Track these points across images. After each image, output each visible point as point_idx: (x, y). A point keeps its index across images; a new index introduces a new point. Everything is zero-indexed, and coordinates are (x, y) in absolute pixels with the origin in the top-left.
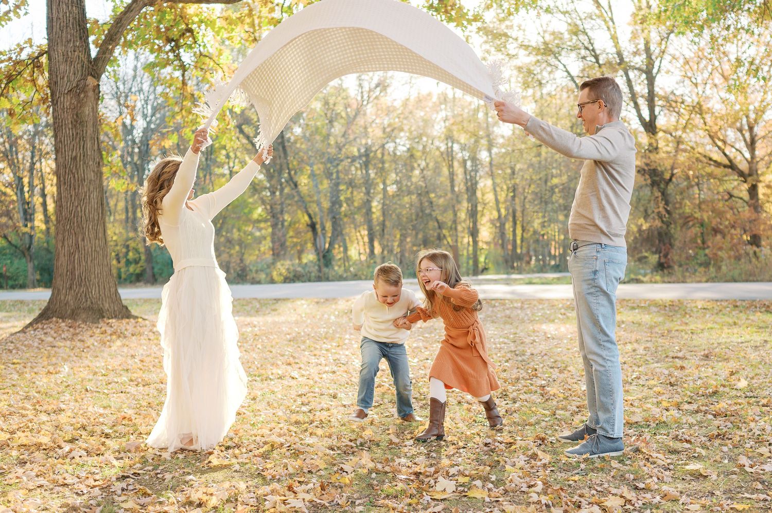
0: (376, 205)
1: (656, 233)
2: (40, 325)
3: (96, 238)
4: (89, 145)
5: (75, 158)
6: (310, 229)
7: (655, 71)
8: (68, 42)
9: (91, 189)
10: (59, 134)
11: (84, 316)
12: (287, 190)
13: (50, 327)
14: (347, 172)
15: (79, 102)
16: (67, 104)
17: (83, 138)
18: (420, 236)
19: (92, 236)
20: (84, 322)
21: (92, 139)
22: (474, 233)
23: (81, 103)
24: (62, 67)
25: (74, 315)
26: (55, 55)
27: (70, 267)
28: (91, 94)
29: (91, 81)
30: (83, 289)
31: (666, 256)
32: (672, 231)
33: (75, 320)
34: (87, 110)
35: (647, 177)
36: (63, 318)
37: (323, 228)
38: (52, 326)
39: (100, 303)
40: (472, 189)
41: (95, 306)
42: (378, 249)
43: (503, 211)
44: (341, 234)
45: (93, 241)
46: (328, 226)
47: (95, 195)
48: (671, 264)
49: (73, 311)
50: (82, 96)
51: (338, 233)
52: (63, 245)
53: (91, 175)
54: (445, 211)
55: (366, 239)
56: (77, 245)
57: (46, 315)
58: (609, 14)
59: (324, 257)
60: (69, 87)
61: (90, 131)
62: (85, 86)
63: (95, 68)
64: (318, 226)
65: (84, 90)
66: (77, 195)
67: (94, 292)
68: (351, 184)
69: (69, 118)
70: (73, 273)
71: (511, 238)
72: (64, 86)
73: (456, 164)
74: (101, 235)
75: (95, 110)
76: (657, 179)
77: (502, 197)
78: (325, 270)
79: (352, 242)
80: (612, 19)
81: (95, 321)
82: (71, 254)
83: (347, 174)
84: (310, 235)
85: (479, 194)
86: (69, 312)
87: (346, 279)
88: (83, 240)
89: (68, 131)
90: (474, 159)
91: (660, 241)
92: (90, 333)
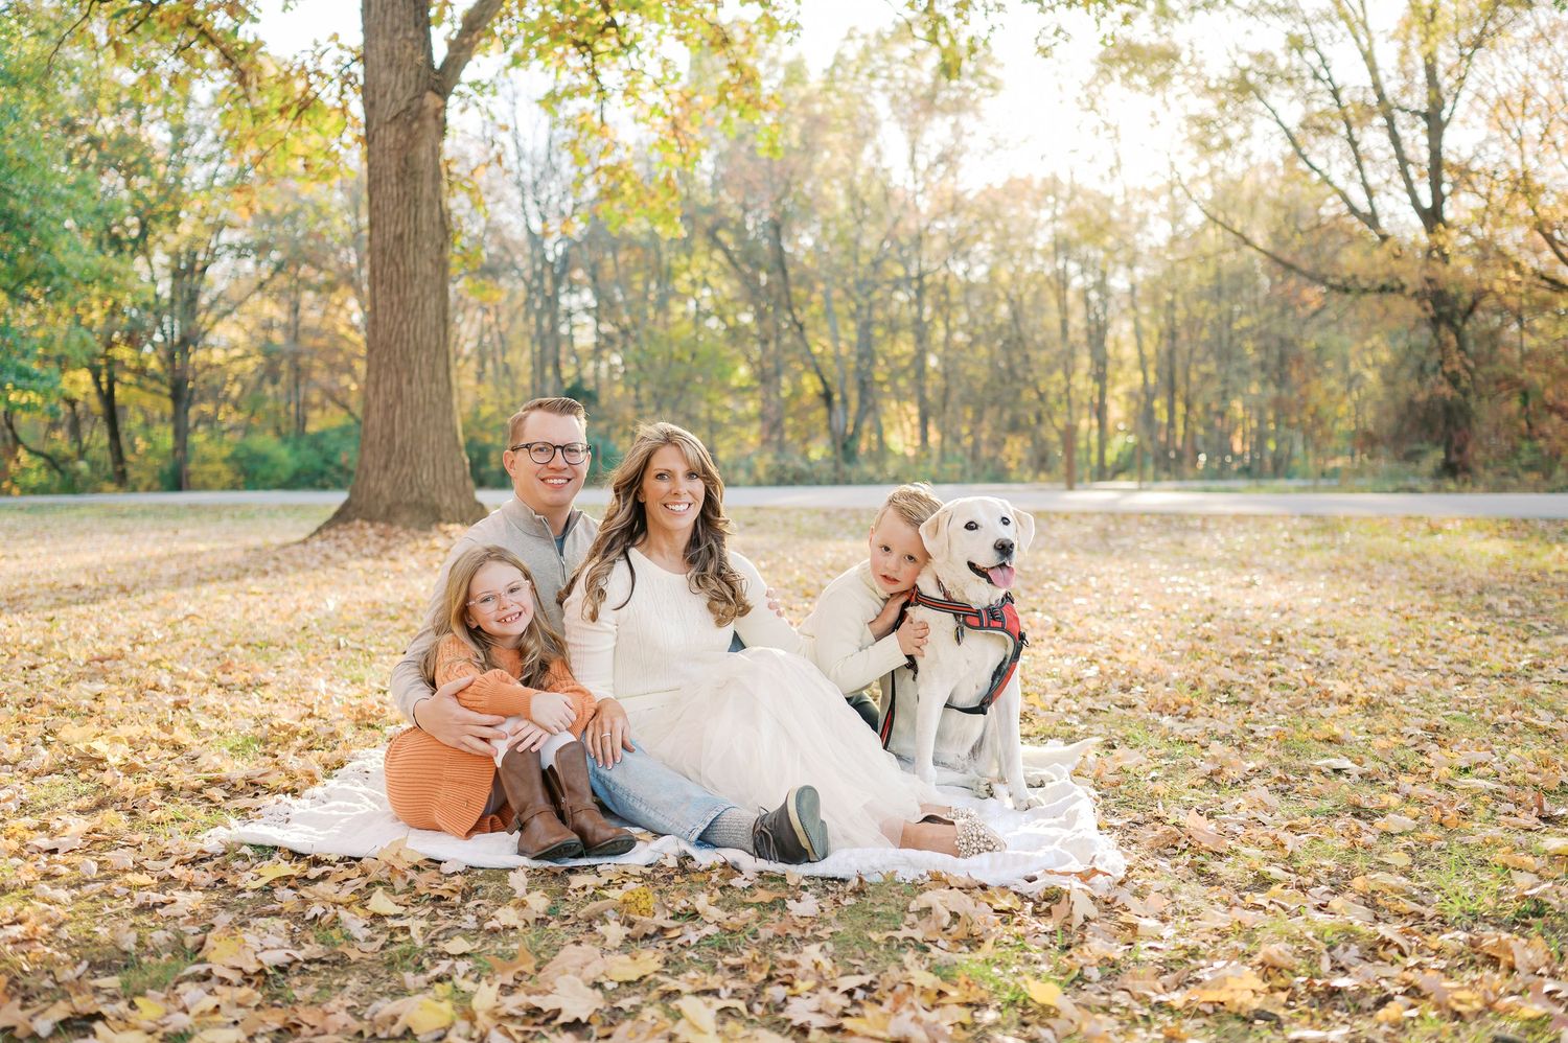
0: (932, 361)
1: (1439, 408)
2: (333, 533)
3: (433, 379)
4: (425, 213)
5: (401, 237)
6: (822, 402)
7: (1445, 115)
8: (396, 31)
9: (427, 290)
10: (376, 195)
11: (406, 517)
12: (787, 340)
13: (347, 536)
14: (885, 303)
15: (410, 136)
16: (390, 141)
17: (415, 202)
18: (1007, 416)
19: (425, 376)
20: (406, 527)
21: (430, 202)
22: (1100, 411)
23: (413, 139)
24: (384, 76)
25: (389, 516)
26: (373, 56)
27: (387, 430)
28: (430, 123)
29: (431, 100)
30: (407, 470)
31: (1460, 451)
32: (1473, 405)
33: (391, 524)
34: (423, 152)
35: (1428, 304)
36: (372, 520)
37: (845, 401)
38: (352, 533)
39: (435, 495)
40: (1097, 334)
41: (427, 501)
42: (934, 436)
43: (1152, 378)
44: (874, 408)
45: (427, 386)
46: (854, 397)
47: (432, 303)
48: (1471, 464)
49: (388, 509)
50: (416, 125)
51: (869, 405)
52: (376, 392)
53: (429, 268)
54: (1050, 371)
55: (916, 420)
56: (399, 390)
57: (342, 516)
58: (1361, 15)
59: (845, 447)
60: (393, 112)
61: (427, 190)
62: (422, 108)
63: (442, 82)
64: (837, 397)
65: (418, 116)
66: (401, 302)
67: (426, 476)
68: (893, 327)
69: (392, 165)
70: (391, 441)
71: (1165, 420)
72: (388, 110)
73: (1071, 296)
74: (441, 374)
75: (436, 152)
76: (1445, 309)
77: (1149, 350)
78: (846, 468)
79: (891, 425)
80: (1364, 25)
81: (425, 527)
82: (389, 408)
83: (884, 308)
84: (822, 412)
85: (1109, 346)
86: (382, 510)
87: (879, 483)
88: (410, 382)
89: (391, 189)
90: (1101, 286)
91: (1447, 423)
92: (410, 547)
